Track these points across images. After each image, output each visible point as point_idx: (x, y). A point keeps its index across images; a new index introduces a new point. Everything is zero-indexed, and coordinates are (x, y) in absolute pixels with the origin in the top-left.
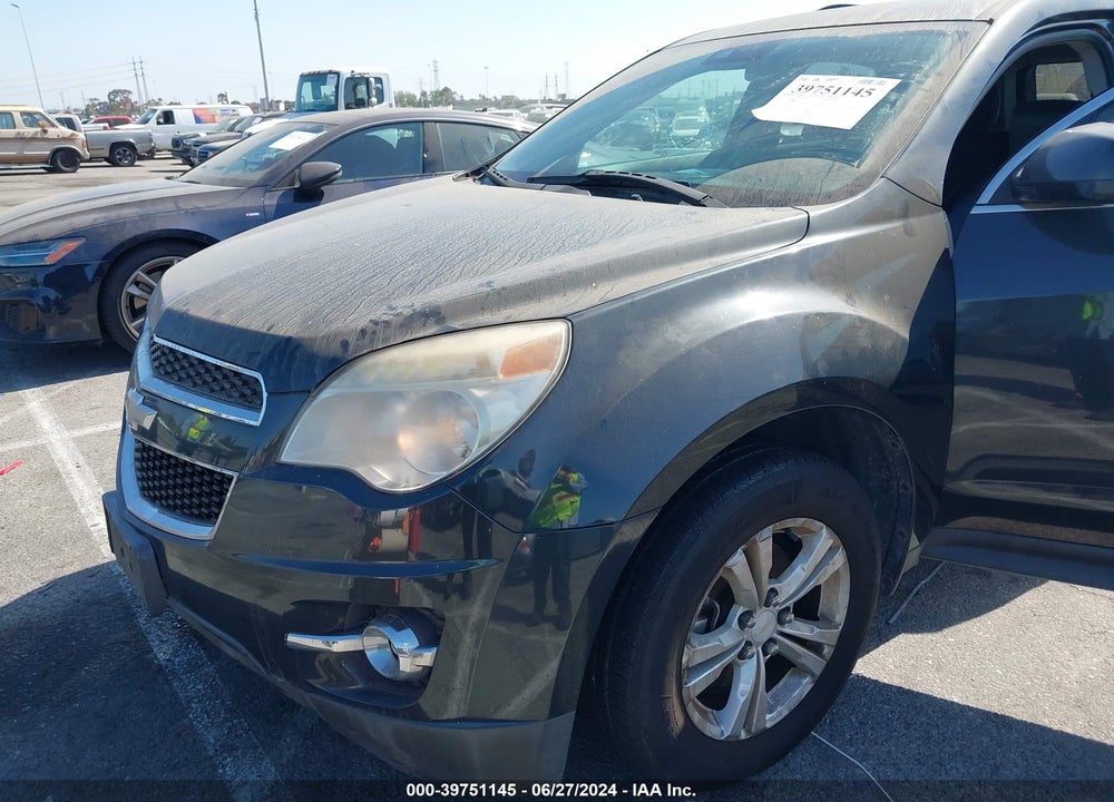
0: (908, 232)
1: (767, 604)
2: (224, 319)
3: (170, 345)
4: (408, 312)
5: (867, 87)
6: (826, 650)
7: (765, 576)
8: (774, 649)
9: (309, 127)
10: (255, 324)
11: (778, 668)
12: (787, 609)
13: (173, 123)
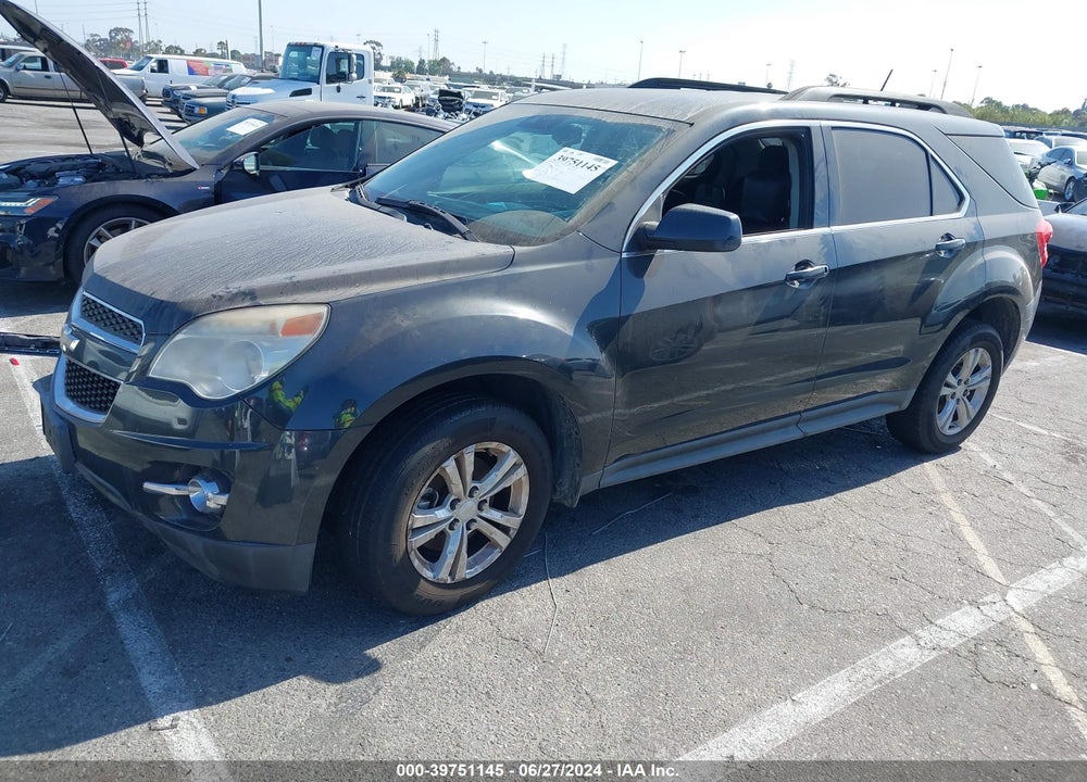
0: (589, 268)
1: (471, 496)
2: (127, 285)
3: (93, 298)
4: (236, 291)
5: (597, 163)
6: (511, 532)
7: (469, 477)
8: (474, 527)
9: (263, 115)
10: (144, 290)
11: (477, 541)
12: (485, 501)
13: (167, 72)
